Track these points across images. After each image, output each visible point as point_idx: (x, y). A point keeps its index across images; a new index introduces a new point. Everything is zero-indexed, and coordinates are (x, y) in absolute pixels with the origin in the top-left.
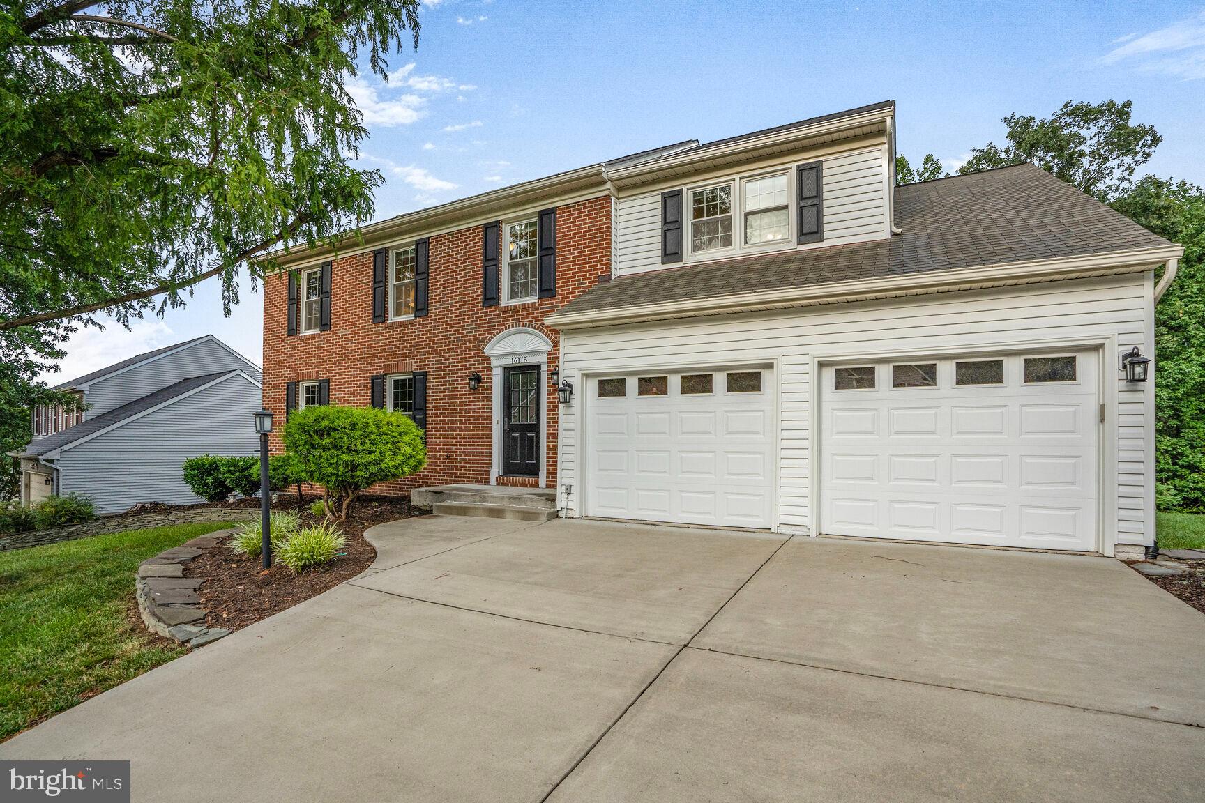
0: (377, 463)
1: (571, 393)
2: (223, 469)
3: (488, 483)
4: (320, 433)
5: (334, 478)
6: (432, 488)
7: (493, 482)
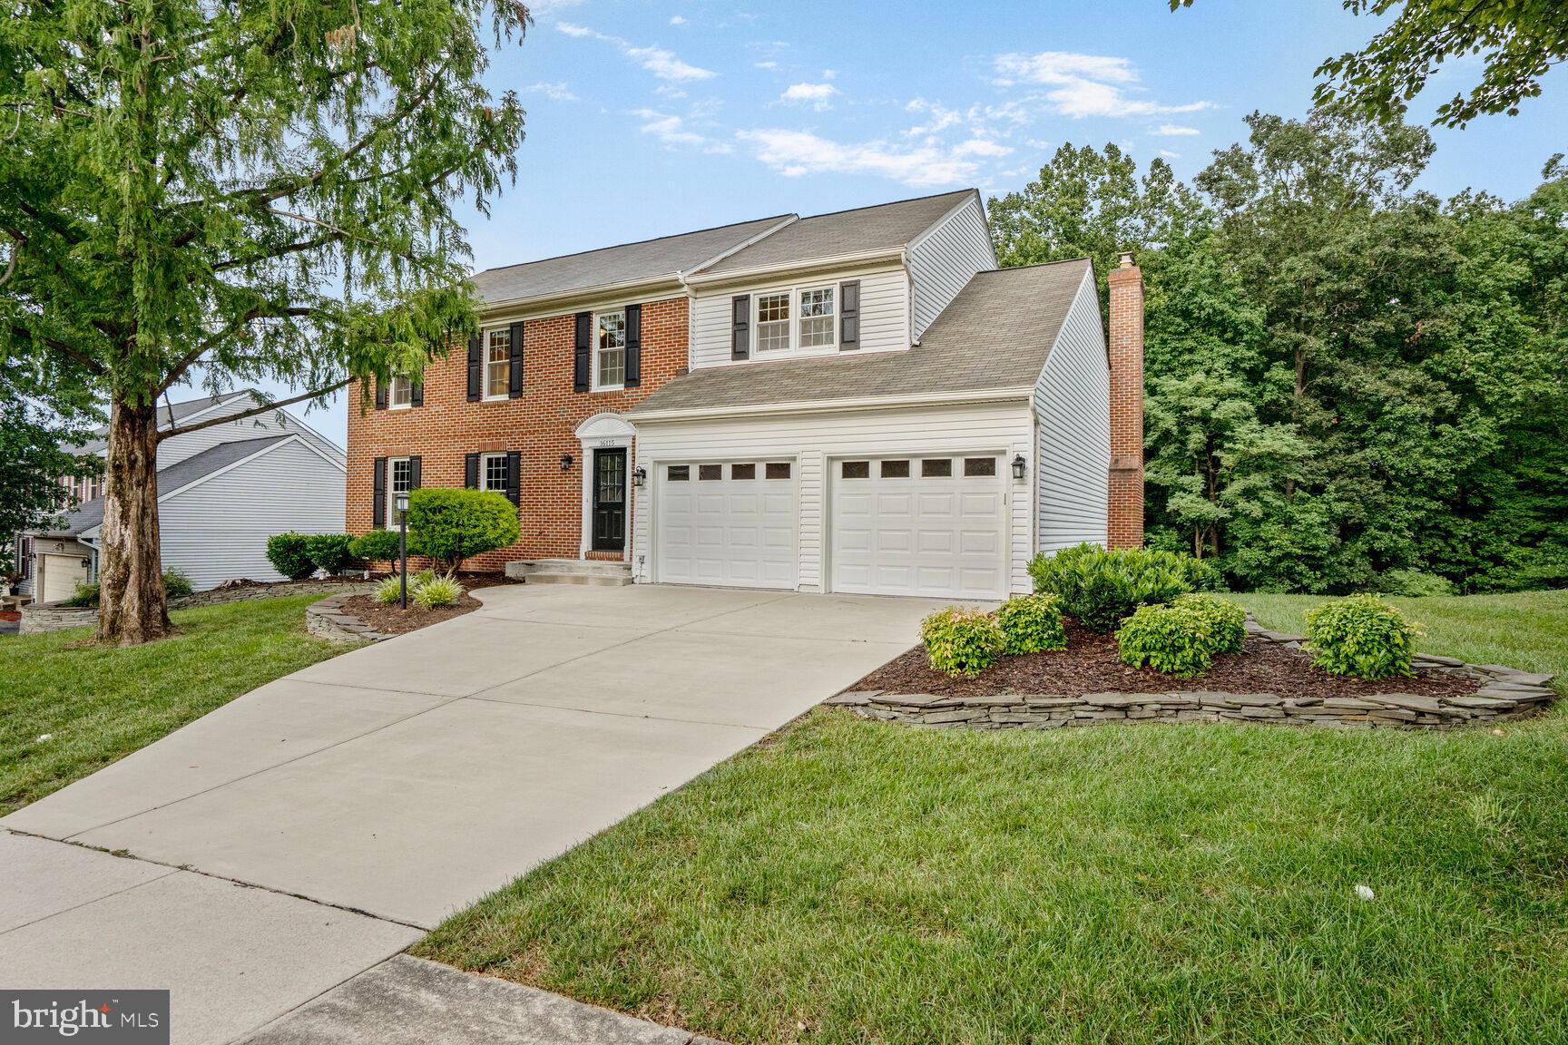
0: (480, 535)
1: (644, 477)
2: (309, 547)
3: (578, 557)
4: (434, 511)
5: (443, 548)
6: (525, 561)
7: (582, 556)
